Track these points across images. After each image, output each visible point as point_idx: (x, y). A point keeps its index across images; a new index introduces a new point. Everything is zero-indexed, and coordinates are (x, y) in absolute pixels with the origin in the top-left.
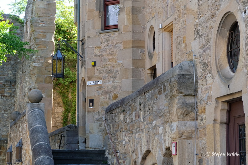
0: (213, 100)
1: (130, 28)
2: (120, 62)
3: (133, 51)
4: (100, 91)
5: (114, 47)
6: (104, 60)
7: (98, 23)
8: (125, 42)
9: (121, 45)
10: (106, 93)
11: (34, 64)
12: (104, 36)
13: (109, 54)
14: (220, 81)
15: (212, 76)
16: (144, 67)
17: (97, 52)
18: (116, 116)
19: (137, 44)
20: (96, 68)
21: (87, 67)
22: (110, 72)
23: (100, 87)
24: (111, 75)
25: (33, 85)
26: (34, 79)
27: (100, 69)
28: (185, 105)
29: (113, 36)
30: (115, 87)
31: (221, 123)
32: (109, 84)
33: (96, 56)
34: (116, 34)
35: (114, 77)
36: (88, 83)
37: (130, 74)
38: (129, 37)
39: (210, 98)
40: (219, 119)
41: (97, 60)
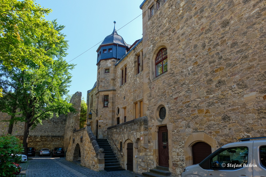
0: (155, 126)
1: (112, 107)
2: (108, 116)
3: (112, 113)
4: (102, 123)
5: (107, 112)
6: (104, 115)
7: (102, 105)
8: (110, 111)
9: (109, 111)
10: (104, 124)
11: (74, 115)
12: (104, 109)
13: (105, 114)
14: (158, 122)
15: (155, 120)
16: (115, 117)
17: (102, 113)
18: (112, 130)
19: (113, 111)
20: (101, 117)
21: (99, 117)
22: (105, 118)
23: (102, 122)
24: (106, 119)
25: (74, 121)
26: (74, 119)
27: (103, 117)
28: (145, 127)
29: (107, 109)
30: (107, 122)
31: (157, 132)
32: (105, 122)
33: (101, 114)
34: (108, 108)
35: (107, 120)
36: (99, 121)
37: (111, 119)
38: (111, 109)
39: (153, 126)
40: (157, 131)
41: (102, 115)
